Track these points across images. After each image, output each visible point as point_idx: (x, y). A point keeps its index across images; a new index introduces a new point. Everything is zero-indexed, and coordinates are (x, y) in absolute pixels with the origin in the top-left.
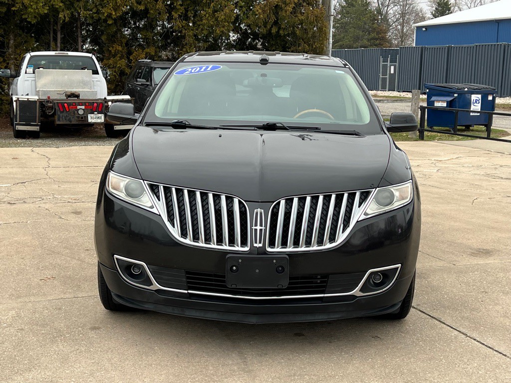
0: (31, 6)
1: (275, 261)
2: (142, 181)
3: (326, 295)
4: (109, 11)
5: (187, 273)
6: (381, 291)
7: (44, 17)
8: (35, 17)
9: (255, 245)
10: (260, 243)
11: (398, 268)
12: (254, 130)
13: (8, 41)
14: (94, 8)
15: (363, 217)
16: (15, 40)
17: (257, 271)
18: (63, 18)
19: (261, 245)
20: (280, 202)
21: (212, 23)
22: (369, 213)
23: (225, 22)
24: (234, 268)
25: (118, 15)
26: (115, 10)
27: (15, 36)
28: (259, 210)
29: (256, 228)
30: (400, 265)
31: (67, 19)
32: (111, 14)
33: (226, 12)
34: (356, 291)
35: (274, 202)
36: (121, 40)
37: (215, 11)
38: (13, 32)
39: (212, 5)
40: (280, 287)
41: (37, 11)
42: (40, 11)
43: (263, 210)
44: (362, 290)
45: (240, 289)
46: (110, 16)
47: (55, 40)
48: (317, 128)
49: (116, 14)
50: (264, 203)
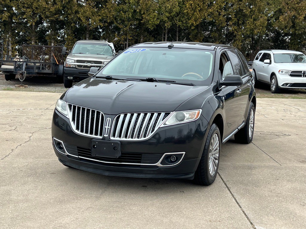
0: (151, 20)
1: (112, 144)
2: (66, 102)
3: (141, 164)
4: (192, 22)
5: (78, 147)
6: (173, 165)
7: (158, 26)
8: (153, 26)
9: (105, 136)
10: (107, 135)
11: (183, 154)
12: (139, 81)
13: (140, 39)
14: (184, 20)
15: (163, 126)
16: (143, 39)
17: (105, 148)
18: (167, 26)
19: (107, 136)
20: (120, 115)
21: (252, 27)
22: (167, 124)
23: (260, 26)
24: (95, 146)
25: (197, 24)
26: (196, 21)
27: (144, 37)
28: (109, 118)
29: (106, 127)
30: (185, 152)
31: (169, 27)
32: (193, 23)
33: (261, 21)
34: (158, 164)
35: (117, 115)
36: (200, 38)
37: (254, 20)
38: (143, 35)
39: (253, 17)
40: (115, 157)
41: (153, 23)
42: (155, 23)
43: (110, 119)
44: (161, 163)
45: (97, 157)
46: (192, 24)
47: (164, 38)
48: (174, 82)
49: (196, 23)
50: (112, 115)
